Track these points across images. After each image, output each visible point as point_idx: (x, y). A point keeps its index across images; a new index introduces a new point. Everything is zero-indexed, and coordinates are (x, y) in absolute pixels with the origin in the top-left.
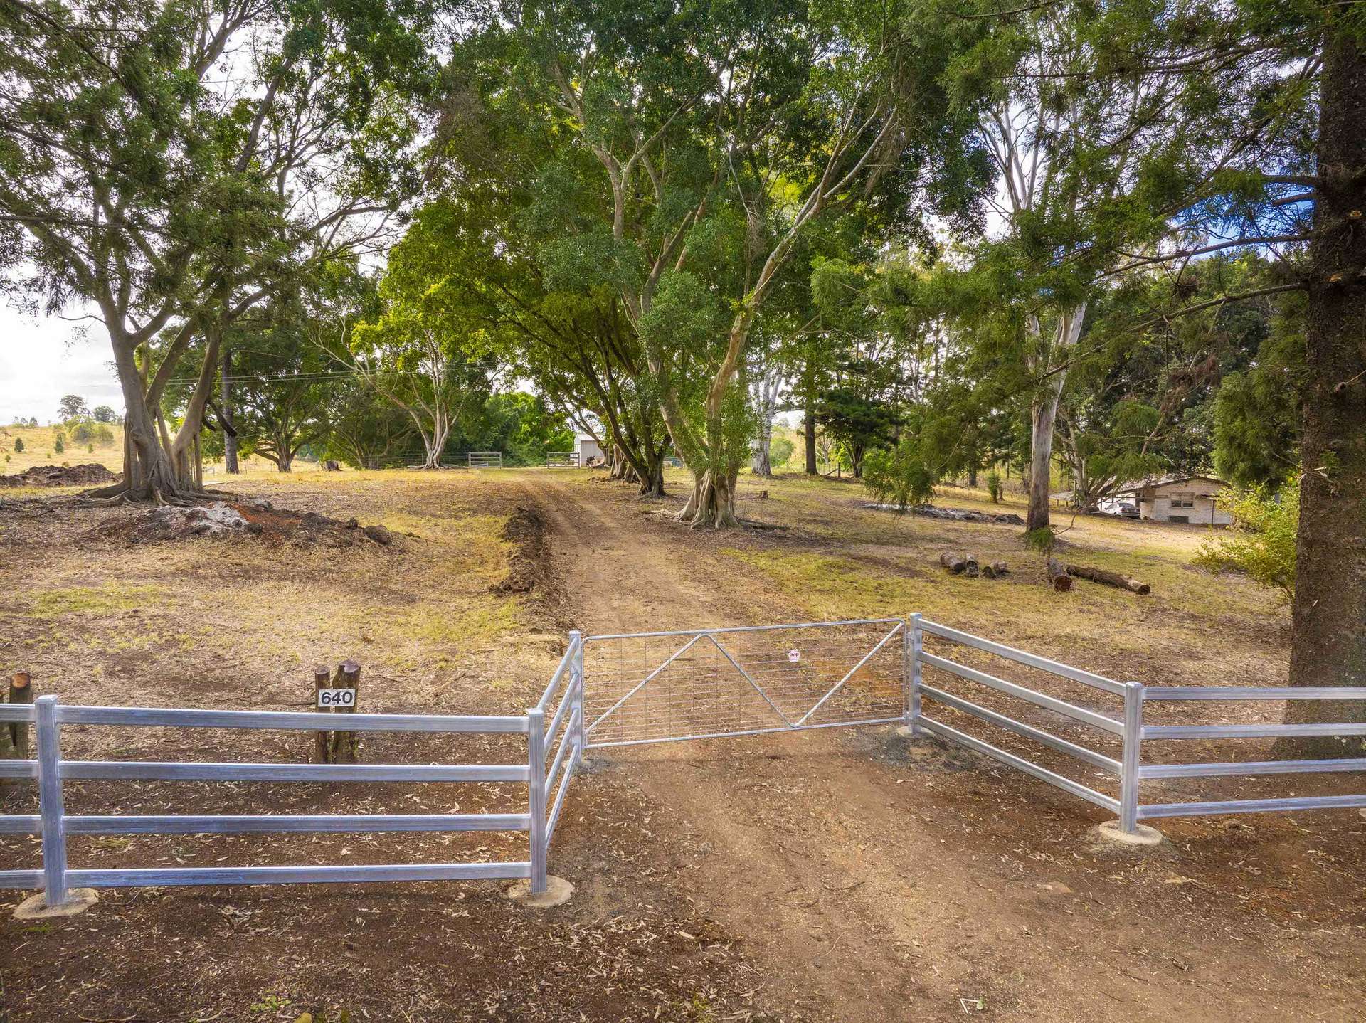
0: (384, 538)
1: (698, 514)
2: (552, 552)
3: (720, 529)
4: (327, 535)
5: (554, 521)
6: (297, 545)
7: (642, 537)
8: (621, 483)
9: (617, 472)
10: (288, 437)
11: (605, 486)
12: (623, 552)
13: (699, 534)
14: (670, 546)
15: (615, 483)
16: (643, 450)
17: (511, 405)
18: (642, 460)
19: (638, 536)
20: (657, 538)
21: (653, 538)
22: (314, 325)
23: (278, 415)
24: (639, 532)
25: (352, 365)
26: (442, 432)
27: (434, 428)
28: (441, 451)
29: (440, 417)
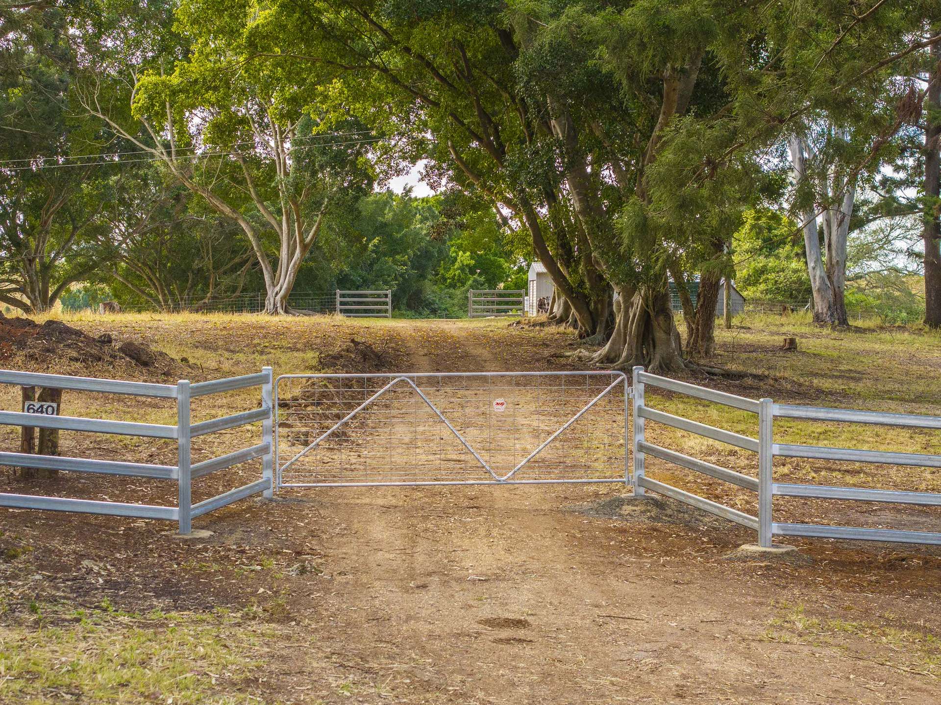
0: (144, 358)
1: (625, 353)
4: (69, 346)
6: (32, 357)
8: (562, 328)
9: (558, 312)
10: (47, 268)
11: (534, 333)
22: (87, 79)
23: (29, 232)
25: (154, 146)
26: (291, 255)
27: (279, 251)
28: (287, 289)
29: (289, 230)
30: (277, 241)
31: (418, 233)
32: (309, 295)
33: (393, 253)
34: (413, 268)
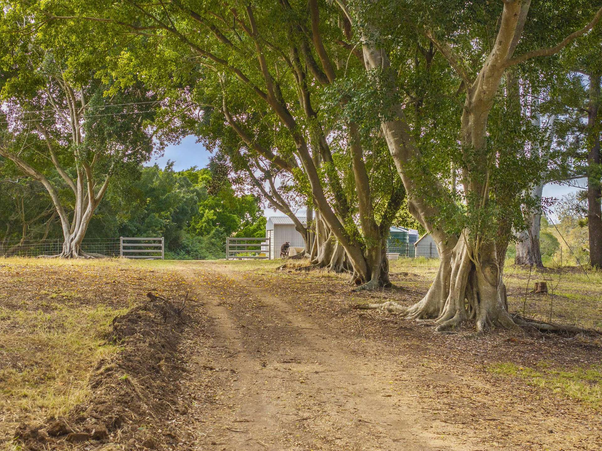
1: (447, 307)
2: (190, 366)
3: (485, 332)
5: (211, 320)
7: (353, 343)
8: (325, 272)
9: (320, 257)
11: (302, 276)
12: (316, 367)
13: (450, 339)
14: (402, 358)
15: (316, 273)
16: (357, 219)
17: (189, 185)
18: (356, 233)
19: (345, 342)
20: (380, 345)
21: (372, 346)
24: (349, 336)
26: (84, 209)
27: (74, 206)
28: (81, 236)
29: (82, 188)
30: (73, 198)
31: (177, 196)
32: (98, 241)
33: (159, 210)
34: (173, 221)
